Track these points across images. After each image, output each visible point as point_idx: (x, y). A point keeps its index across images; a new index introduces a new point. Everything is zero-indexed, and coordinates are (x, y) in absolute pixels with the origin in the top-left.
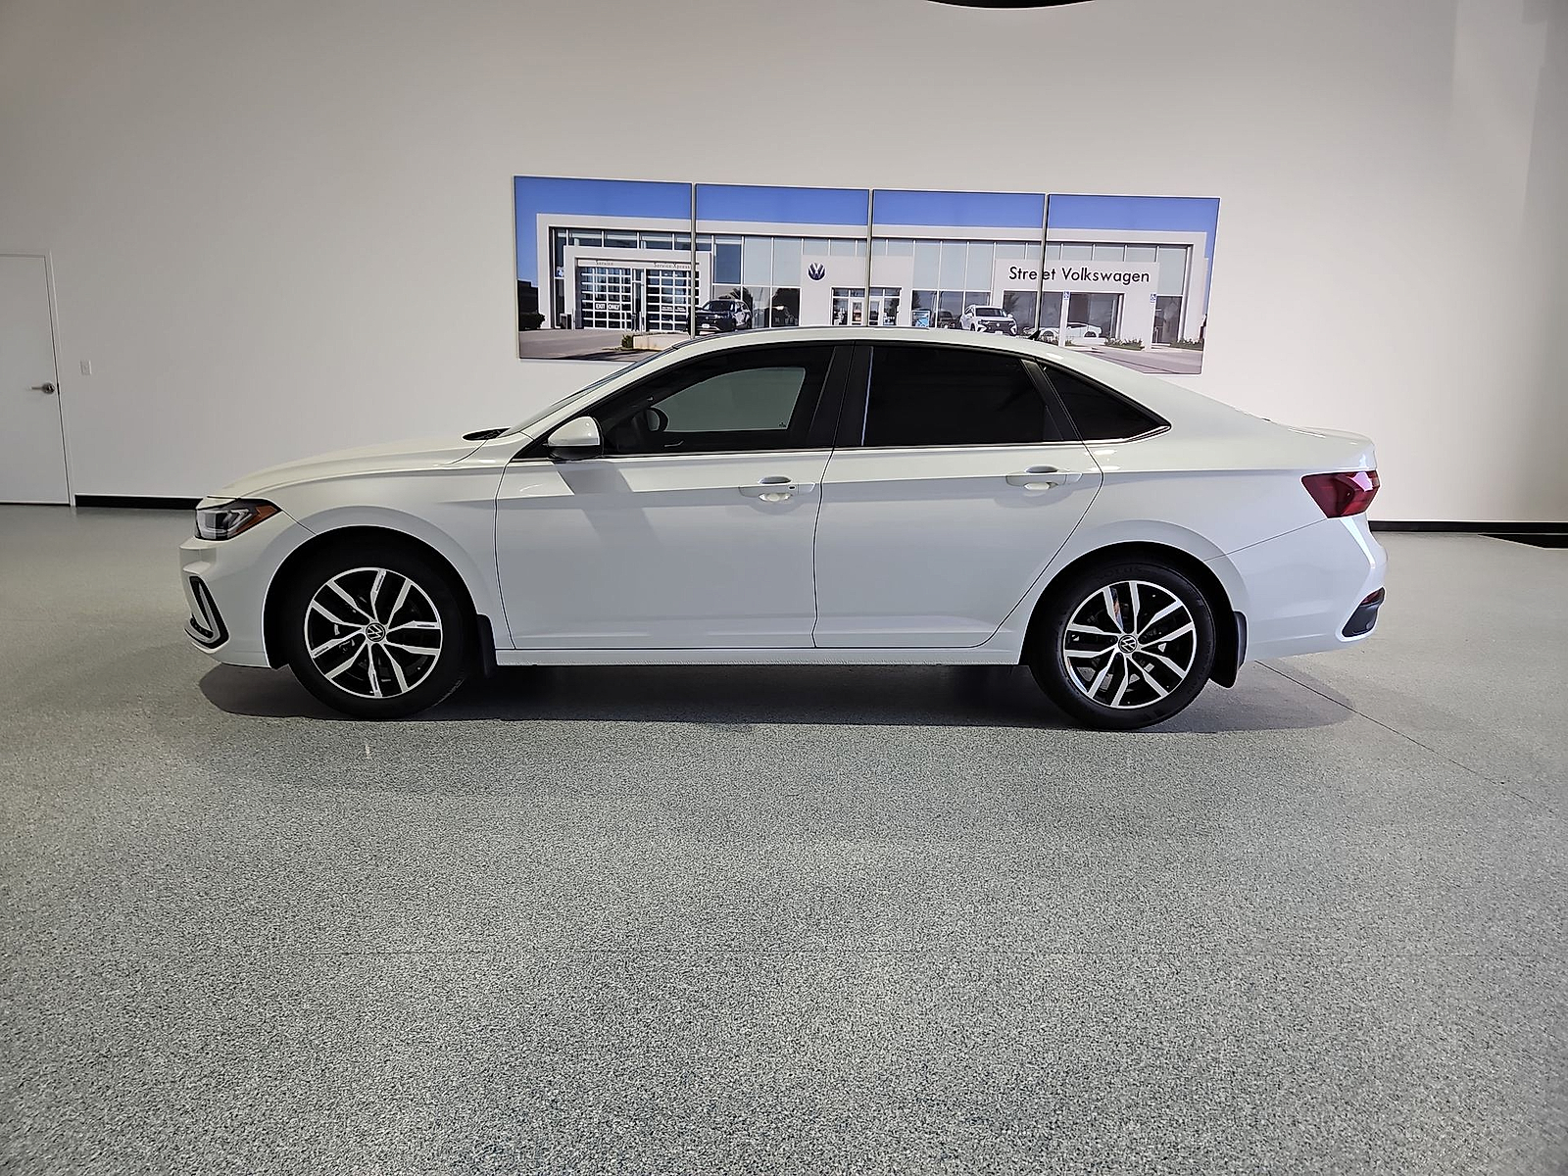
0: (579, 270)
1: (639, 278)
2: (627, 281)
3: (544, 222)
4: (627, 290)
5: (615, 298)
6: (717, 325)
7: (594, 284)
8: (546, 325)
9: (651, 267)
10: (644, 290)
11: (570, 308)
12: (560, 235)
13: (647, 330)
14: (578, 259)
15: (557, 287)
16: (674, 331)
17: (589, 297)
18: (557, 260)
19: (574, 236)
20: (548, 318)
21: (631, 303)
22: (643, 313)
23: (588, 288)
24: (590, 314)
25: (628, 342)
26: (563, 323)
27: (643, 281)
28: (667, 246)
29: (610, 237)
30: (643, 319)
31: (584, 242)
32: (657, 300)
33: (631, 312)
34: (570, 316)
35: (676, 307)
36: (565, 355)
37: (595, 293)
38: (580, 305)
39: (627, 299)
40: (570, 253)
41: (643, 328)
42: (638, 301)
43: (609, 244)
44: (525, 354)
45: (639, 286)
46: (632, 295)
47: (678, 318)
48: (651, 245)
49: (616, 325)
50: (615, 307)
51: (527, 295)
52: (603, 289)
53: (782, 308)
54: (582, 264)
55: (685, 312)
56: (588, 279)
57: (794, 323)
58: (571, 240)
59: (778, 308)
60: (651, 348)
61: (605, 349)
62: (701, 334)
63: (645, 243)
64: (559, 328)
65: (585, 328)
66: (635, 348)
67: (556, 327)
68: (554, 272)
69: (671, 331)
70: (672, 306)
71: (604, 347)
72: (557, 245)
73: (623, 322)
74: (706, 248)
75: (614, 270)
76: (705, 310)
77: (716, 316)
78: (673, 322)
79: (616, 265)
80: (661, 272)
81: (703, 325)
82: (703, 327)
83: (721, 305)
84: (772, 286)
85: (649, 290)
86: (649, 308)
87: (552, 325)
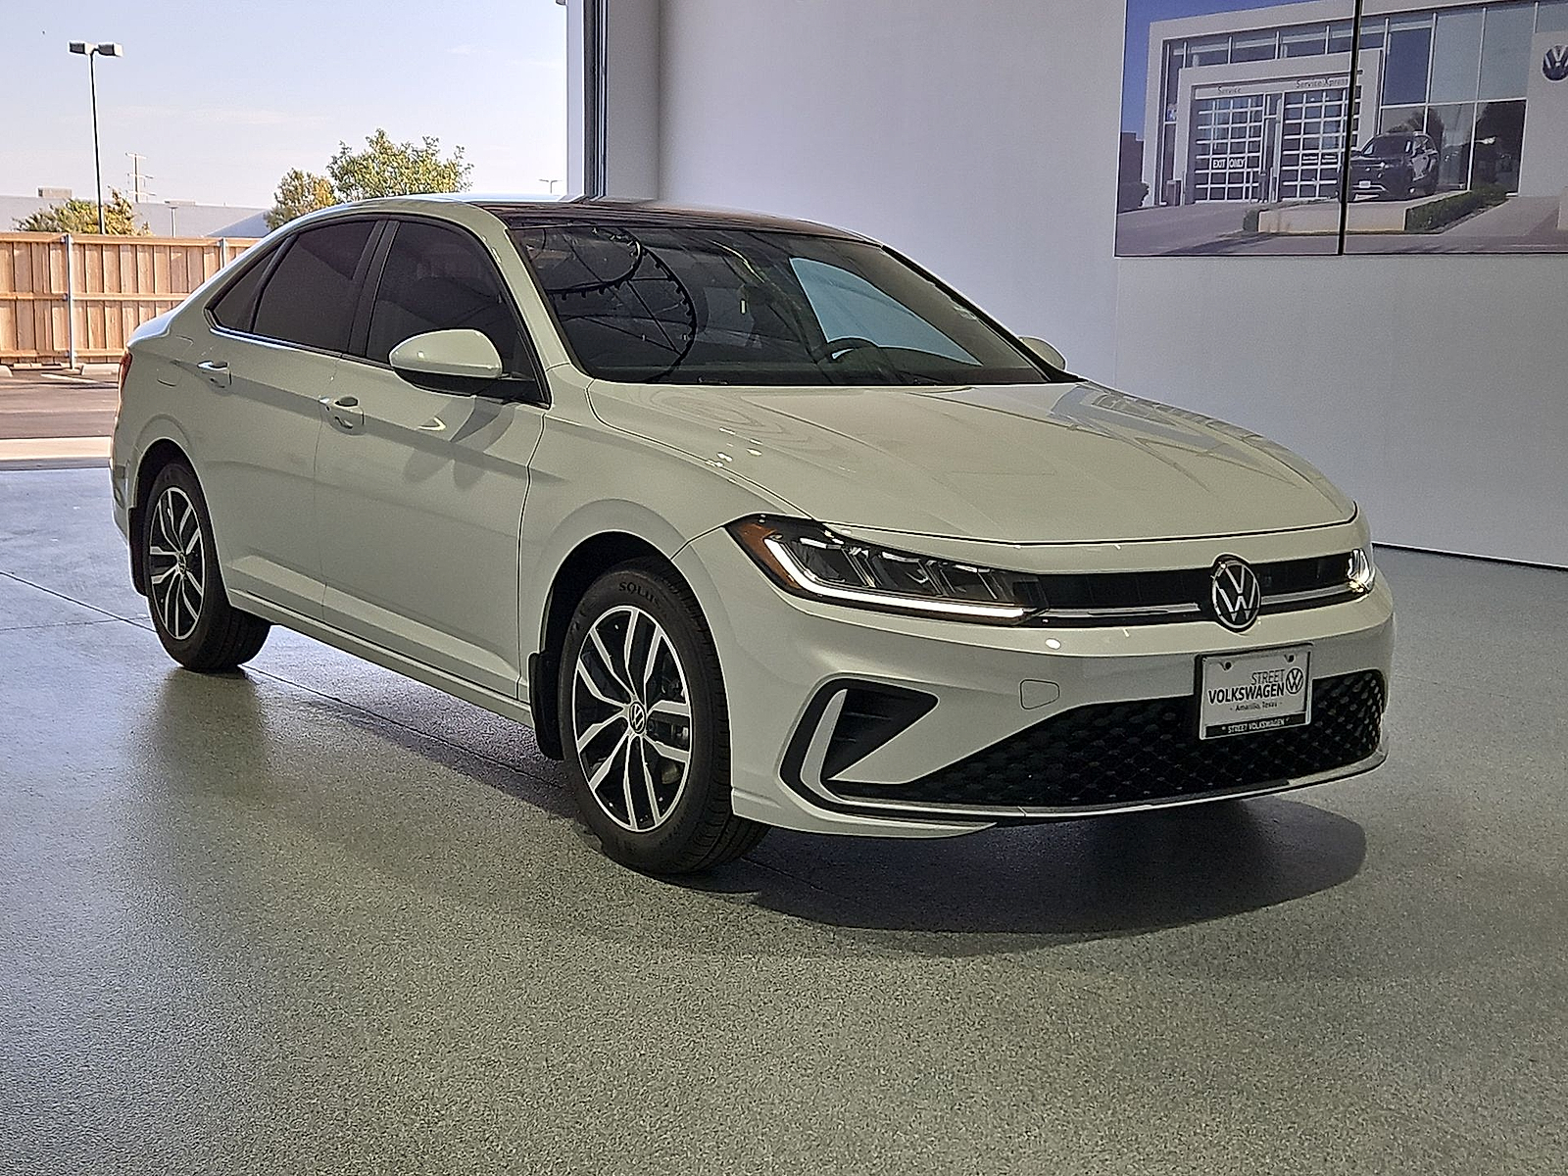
0: (1197, 105)
1: (1273, 112)
2: (1257, 117)
3: (1162, 31)
4: (1257, 132)
5: (1238, 149)
6: (1384, 181)
7: (1213, 127)
8: (1148, 201)
9: (1291, 87)
10: (1279, 128)
11: (1180, 171)
12: (1176, 52)
13: (1279, 201)
14: (1195, 88)
15: (1167, 134)
16: (1317, 198)
17: (1205, 149)
18: (1169, 94)
19: (1194, 50)
20: (1152, 191)
21: (1260, 154)
22: (1275, 172)
23: (1205, 134)
24: (1204, 179)
25: (1252, 219)
26: (1169, 196)
27: (1279, 116)
28: (1315, 48)
29: (1239, 45)
30: (1275, 179)
31: (1207, 60)
32: (1295, 144)
33: (1259, 169)
34: (1179, 182)
35: (1323, 155)
36: (1167, 249)
37: (1212, 142)
38: (1194, 165)
39: (1255, 147)
40: (1187, 77)
41: (1273, 195)
42: (1270, 150)
43: (1239, 56)
44: (1126, 246)
45: (1273, 122)
46: (1263, 139)
47: (1325, 174)
48: (1295, 51)
49: (1235, 194)
50: (1236, 164)
51: (1130, 150)
52: (1224, 134)
53: (1491, 141)
54: (1200, 95)
55: (1336, 163)
56: (1206, 120)
57: (1512, 169)
58: (1190, 57)
59: (1485, 142)
60: (1282, 231)
61: (1221, 236)
62: (1356, 199)
63: (1286, 48)
64: (1165, 203)
65: (1197, 202)
66: (1260, 231)
67: (1161, 203)
68: (1165, 115)
69: (1313, 199)
70: (1317, 155)
71: (1220, 234)
72: (1171, 68)
73: (1247, 188)
74: (1375, 41)
75: (1241, 101)
76: (1365, 156)
77: (1382, 165)
78: (1317, 183)
79: (1245, 91)
80: (1305, 95)
81: (1361, 183)
82: (1360, 187)
83: (1390, 144)
84: (1479, 100)
85: (1287, 130)
86: (1285, 161)
87: (1157, 202)
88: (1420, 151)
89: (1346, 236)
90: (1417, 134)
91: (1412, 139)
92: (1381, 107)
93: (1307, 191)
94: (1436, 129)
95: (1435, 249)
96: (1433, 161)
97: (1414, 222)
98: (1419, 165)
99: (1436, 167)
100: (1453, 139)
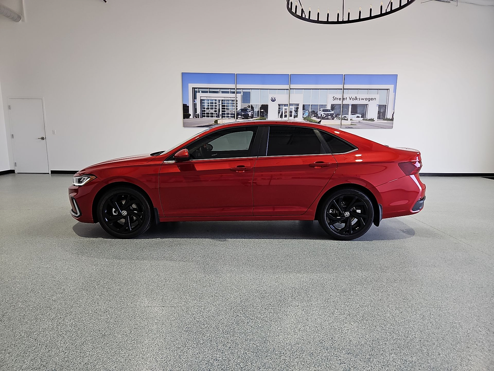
0: (201, 100)
1: (219, 102)
3: (191, 86)
4: (216, 106)
5: (212, 109)
6: (243, 116)
7: (206, 104)
8: (191, 117)
9: (223, 99)
11: (199, 111)
12: (195, 90)
14: (201, 97)
16: (230, 118)
17: (204, 108)
18: (195, 97)
19: (200, 90)
20: (192, 115)
23: (204, 106)
24: (205, 113)
25: (216, 121)
26: (196, 116)
27: (221, 103)
28: (228, 92)
29: (210, 90)
31: (203, 92)
32: (225, 109)
34: (198, 114)
35: (231, 111)
36: (197, 126)
37: (206, 107)
38: (202, 111)
40: (198, 95)
43: (210, 92)
44: (185, 125)
48: (223, 92)
49: (213, 117)
50: (212, 111)
51: (185, 108)
52: (208, 106)
55: (233, 112)
56: (204, 103)
57: (267, 115)
59: (262, 110)
62: (238, 119)
63: (221, 92)
64: (195, 118)
65: (203, 118)
66: (218, 124)
68: (194, 101)
70: (229, 111)
72: (195, 93)
74: (240, 93)
75: (212, 100)
76: (240, 111)
77: (243, 113)
78: (230, 115)
79: (212, 98)
80: (226, 100)
81: (239, 116)
83: (244, 110)
84: (260, 104)
85: (222, 106)
86: (222, 111)
87: (193, 117)
88: (250, 111)
90: (249, 108)
92: (242, 104)
93: (228, 117)
94: (252, 108)
96: (252, 113)
98: (250, 114)
100: (256, 110)
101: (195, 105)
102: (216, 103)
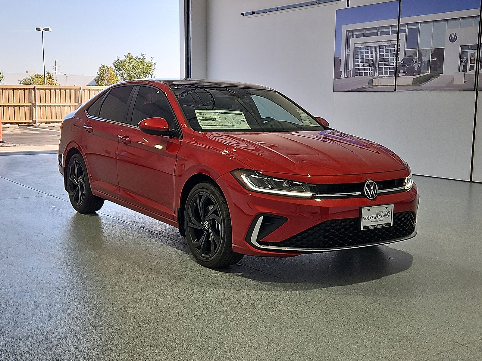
0: (355, 49)
4: (372, 57)
5: (367, 61)
6: (407, 70)
7: (360, 55)
8: (342, 76)
9: (381, 44)
10: (378, 55)
11: (351, 67)
12: (350, 34)
13: (378, 76)
14: (355, 44)
17: (358, 61)
18: (348, 46)
19: (354, 33)
20: (343, 73)
21: (373, 63)
22: (377, 68)
23: (358, 57)
24: (358, 70)
25: (371, 81)
26: (348, 75)
27: (378, 52)
28: (387, 33)
29: (367, 32)
30: (377, 70)
31: (358, 36)
32: (382, 60)
33: (373, 67)
34: (351, 71)
35: (390, 63)
36: (347, 90)
37: (360, 59)
38: (355, 66)
39: (371, 61)
40: (353, 41)
41: (376, 74)
42: (376, 62)
43: (367, 35)
44: (336, 89)
45: (376, 54)
46: (374, 59)
47: (390, 69)
48: (382, 34)
49: (366, 74)
50: (366, 65)
51: (337, 61)
52: (363, 57)
53: (435, 59)
54: (356, 46)
55: (394, 65)
56: (358, 53)
57: (441, 67)
58: (353, 35)
59: (434, 60)
60: (379, 85)
61: (362, 86)
62: (399, 76)
63: (380, 33)
64: (347, 77)
65: (356, 76)
66: (373, 85)
67: (346, 77)
68: (347, 51)
69: (387, 75)
70: (388, 63)
71: (362, 85)
72: (348, 38)
73: (369, 72)
74: (404, 31)
75: (367, 48)
76: (402, 63)
77: (406, 66)
78: (389, 71)
79: (368, 45)
80: (385, 46)
81: (400, 71)
82: (400, 72)
83: (408, 60)
84: (432, 48)
85: (380, 56)
86: (379, 65)
87: (344, 76)
88: (416, 62)
89: (397, 86)
90: (415, 57)
91: (414, 59)
92: (406, 50)
93: (386, 73)
94: (420, 56)
95: (421, 89)
96: (420, 65)
97: (415, 82)
98: (416, 66)
99: (421, 67)
100: (425, 59)
101: (347, 57)
102: (372, 52)
